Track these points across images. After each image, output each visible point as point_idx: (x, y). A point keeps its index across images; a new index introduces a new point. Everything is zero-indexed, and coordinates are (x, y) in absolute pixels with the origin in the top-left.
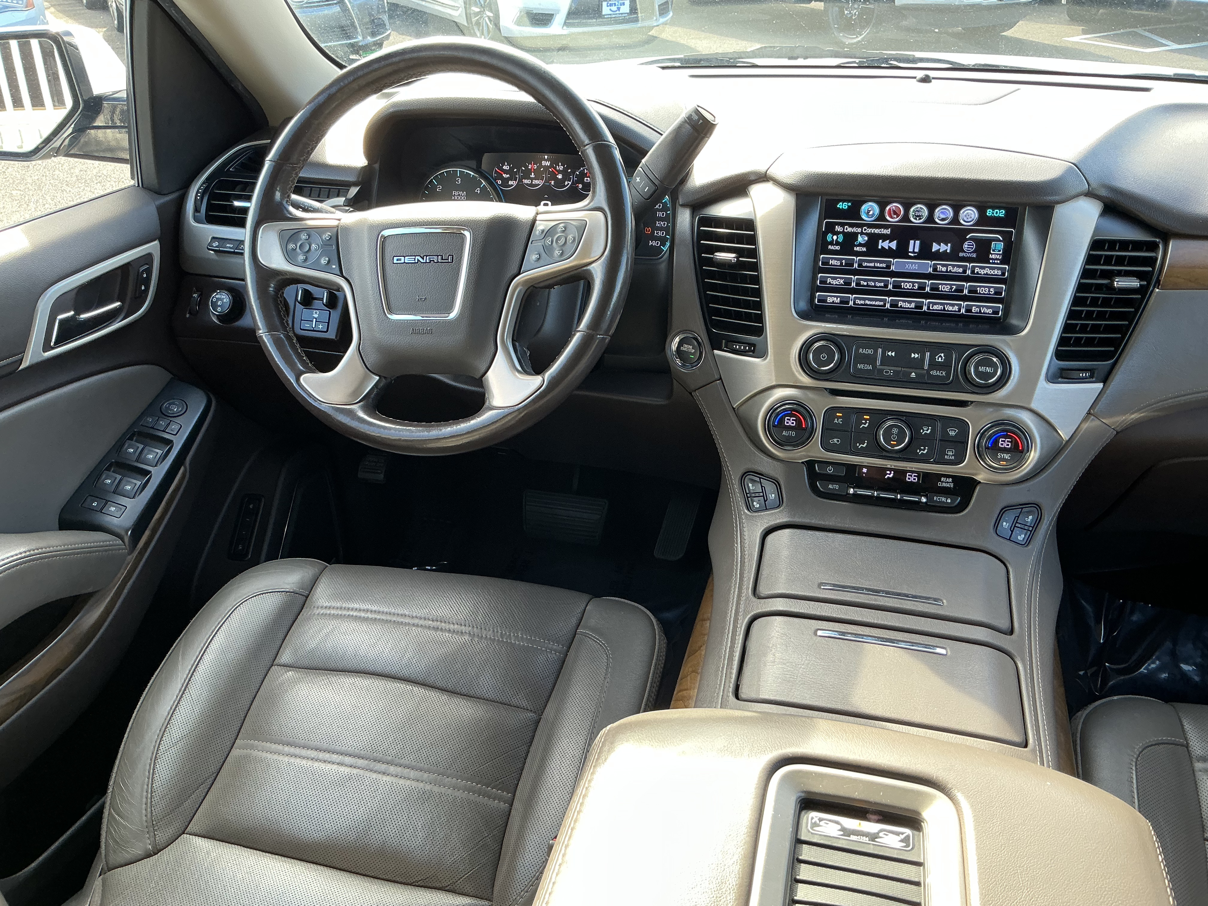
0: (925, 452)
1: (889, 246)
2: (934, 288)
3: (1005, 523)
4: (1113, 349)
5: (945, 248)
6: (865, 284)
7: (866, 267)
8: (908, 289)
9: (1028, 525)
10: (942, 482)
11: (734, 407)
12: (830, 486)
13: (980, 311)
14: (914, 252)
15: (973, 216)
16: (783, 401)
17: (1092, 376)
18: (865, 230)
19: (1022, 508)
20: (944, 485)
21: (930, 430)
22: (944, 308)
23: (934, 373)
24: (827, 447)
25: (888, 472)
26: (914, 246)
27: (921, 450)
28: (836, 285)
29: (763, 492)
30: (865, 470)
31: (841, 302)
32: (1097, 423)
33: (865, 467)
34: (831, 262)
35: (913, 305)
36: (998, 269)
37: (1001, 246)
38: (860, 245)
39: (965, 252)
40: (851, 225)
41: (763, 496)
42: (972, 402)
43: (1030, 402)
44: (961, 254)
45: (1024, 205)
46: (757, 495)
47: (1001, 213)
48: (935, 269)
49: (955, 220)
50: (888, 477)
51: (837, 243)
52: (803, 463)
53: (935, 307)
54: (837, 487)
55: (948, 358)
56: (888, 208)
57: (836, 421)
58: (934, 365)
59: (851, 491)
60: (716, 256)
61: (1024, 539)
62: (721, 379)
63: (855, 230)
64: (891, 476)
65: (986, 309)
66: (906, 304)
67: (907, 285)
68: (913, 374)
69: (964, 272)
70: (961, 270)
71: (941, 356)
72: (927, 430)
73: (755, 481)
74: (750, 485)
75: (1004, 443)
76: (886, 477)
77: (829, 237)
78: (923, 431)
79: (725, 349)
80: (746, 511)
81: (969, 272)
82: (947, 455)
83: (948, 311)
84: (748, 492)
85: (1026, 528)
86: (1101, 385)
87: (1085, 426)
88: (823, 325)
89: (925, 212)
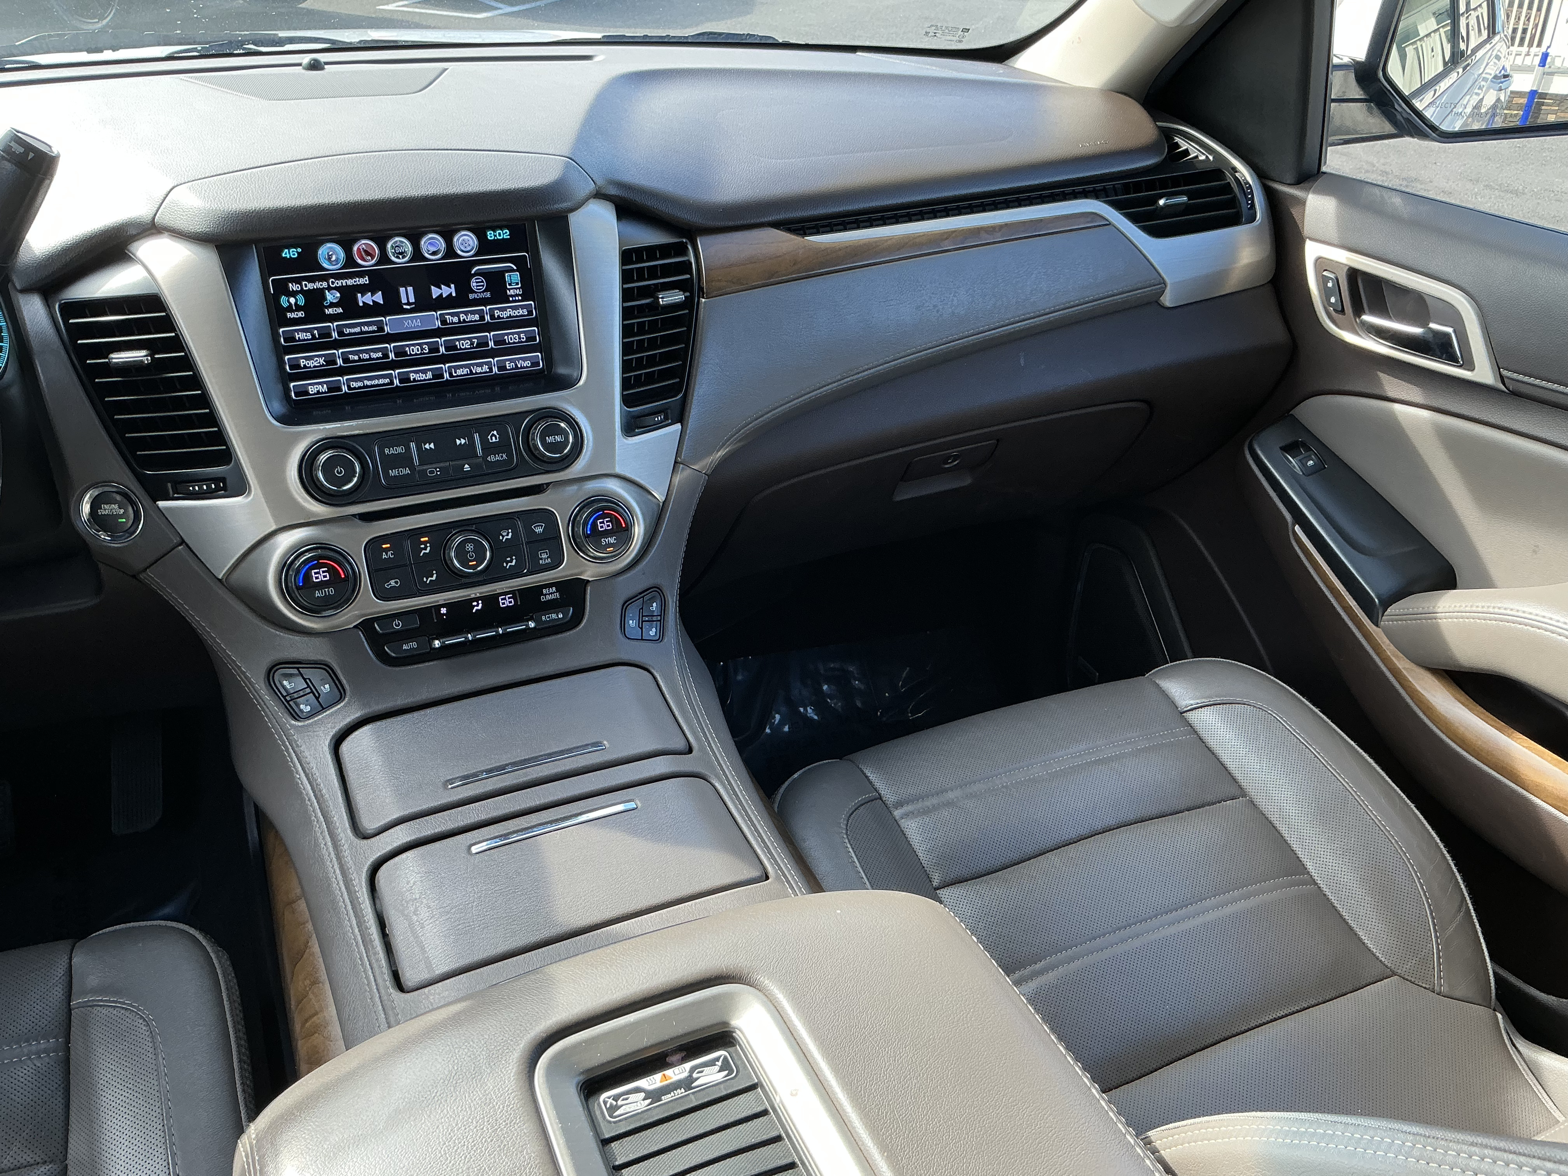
0: (513, 564)
1: (373, 301)
2: (450, 347)
3: (631, 622)
4: (678, 380)
5: (447, 291)
6: (356, 358)
7: (350, 334)
8: (416, 354)
9: (655, 614)
10: (545, 595)
11: (220, 577)
12: (405, 647)
13: (516, 365)
14: (408, 303)
15: (471, 243)
16: (296, 550)
17: (666, 418)
18: (333, 283)
19: (643, 597)
20: (549, 597)
21: (510, 534)
22: (471, 371)
23: (491, 458)
24: (383, 595)
25: (475, 603)
26: (407, 295)
27: (507, 562)
28: (315, 367)
29: (308, 686)
30: (444, 611)
31: (330, 390)
32: (688, 472)
33: (443, 606)
34: (297, 336)
35: (429, 375)
36: (522, 307)
37: (516, 277)
38: (332, 305)
39: (476, 293)
40: (311, 280)
41: (312, 692)
42: (548, 484)
43: (614, 467)
44: (471, 296)
45: (531, 220)
46: (301, 693)
47: (505, 234)
48: (444, 322)
49: (450, 252)
50: (477, 610)
51: (298, 308)
52: (355, 627)
53: (459, 372)
54: (414, 645)
55: (503, 434)
56: (355, 248)
57: (384, 556)
58: (489, 448)
59: (437, 644)
60: (113, 358)
61: (656, 633)
62: (183, 542)
63: (317, 285)
64: (480, 607)
65: (523, 362)
66: (420, 375)
67: (414, 348)
68: (466, 466)
69: (482, 318)
70: (477, 317)
71: (493, 435)
72: (508, 535)
73: (291, 675)
74: (285, 683)
75: (604, 525)
76: (474, 611)
77: (284, 301)
78: (503, 537)
79: (176, 495)
80: (293, 722)
81: (487, 318)
82: (542, 559)
83: (476, 373)
84: (285, 694)
85: (655, 618)
86: (678, 426)
87: (677, 479)
88: (321, 427)
89: (408, 247)
